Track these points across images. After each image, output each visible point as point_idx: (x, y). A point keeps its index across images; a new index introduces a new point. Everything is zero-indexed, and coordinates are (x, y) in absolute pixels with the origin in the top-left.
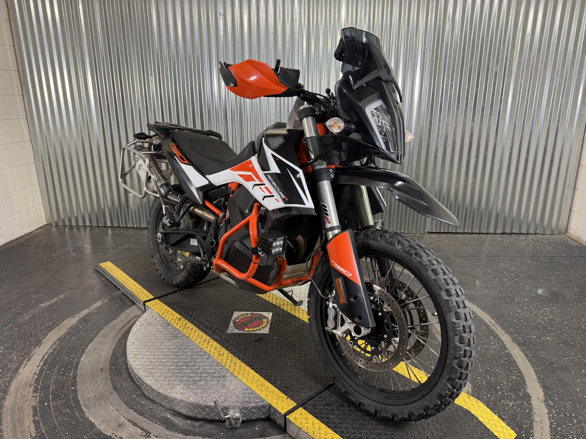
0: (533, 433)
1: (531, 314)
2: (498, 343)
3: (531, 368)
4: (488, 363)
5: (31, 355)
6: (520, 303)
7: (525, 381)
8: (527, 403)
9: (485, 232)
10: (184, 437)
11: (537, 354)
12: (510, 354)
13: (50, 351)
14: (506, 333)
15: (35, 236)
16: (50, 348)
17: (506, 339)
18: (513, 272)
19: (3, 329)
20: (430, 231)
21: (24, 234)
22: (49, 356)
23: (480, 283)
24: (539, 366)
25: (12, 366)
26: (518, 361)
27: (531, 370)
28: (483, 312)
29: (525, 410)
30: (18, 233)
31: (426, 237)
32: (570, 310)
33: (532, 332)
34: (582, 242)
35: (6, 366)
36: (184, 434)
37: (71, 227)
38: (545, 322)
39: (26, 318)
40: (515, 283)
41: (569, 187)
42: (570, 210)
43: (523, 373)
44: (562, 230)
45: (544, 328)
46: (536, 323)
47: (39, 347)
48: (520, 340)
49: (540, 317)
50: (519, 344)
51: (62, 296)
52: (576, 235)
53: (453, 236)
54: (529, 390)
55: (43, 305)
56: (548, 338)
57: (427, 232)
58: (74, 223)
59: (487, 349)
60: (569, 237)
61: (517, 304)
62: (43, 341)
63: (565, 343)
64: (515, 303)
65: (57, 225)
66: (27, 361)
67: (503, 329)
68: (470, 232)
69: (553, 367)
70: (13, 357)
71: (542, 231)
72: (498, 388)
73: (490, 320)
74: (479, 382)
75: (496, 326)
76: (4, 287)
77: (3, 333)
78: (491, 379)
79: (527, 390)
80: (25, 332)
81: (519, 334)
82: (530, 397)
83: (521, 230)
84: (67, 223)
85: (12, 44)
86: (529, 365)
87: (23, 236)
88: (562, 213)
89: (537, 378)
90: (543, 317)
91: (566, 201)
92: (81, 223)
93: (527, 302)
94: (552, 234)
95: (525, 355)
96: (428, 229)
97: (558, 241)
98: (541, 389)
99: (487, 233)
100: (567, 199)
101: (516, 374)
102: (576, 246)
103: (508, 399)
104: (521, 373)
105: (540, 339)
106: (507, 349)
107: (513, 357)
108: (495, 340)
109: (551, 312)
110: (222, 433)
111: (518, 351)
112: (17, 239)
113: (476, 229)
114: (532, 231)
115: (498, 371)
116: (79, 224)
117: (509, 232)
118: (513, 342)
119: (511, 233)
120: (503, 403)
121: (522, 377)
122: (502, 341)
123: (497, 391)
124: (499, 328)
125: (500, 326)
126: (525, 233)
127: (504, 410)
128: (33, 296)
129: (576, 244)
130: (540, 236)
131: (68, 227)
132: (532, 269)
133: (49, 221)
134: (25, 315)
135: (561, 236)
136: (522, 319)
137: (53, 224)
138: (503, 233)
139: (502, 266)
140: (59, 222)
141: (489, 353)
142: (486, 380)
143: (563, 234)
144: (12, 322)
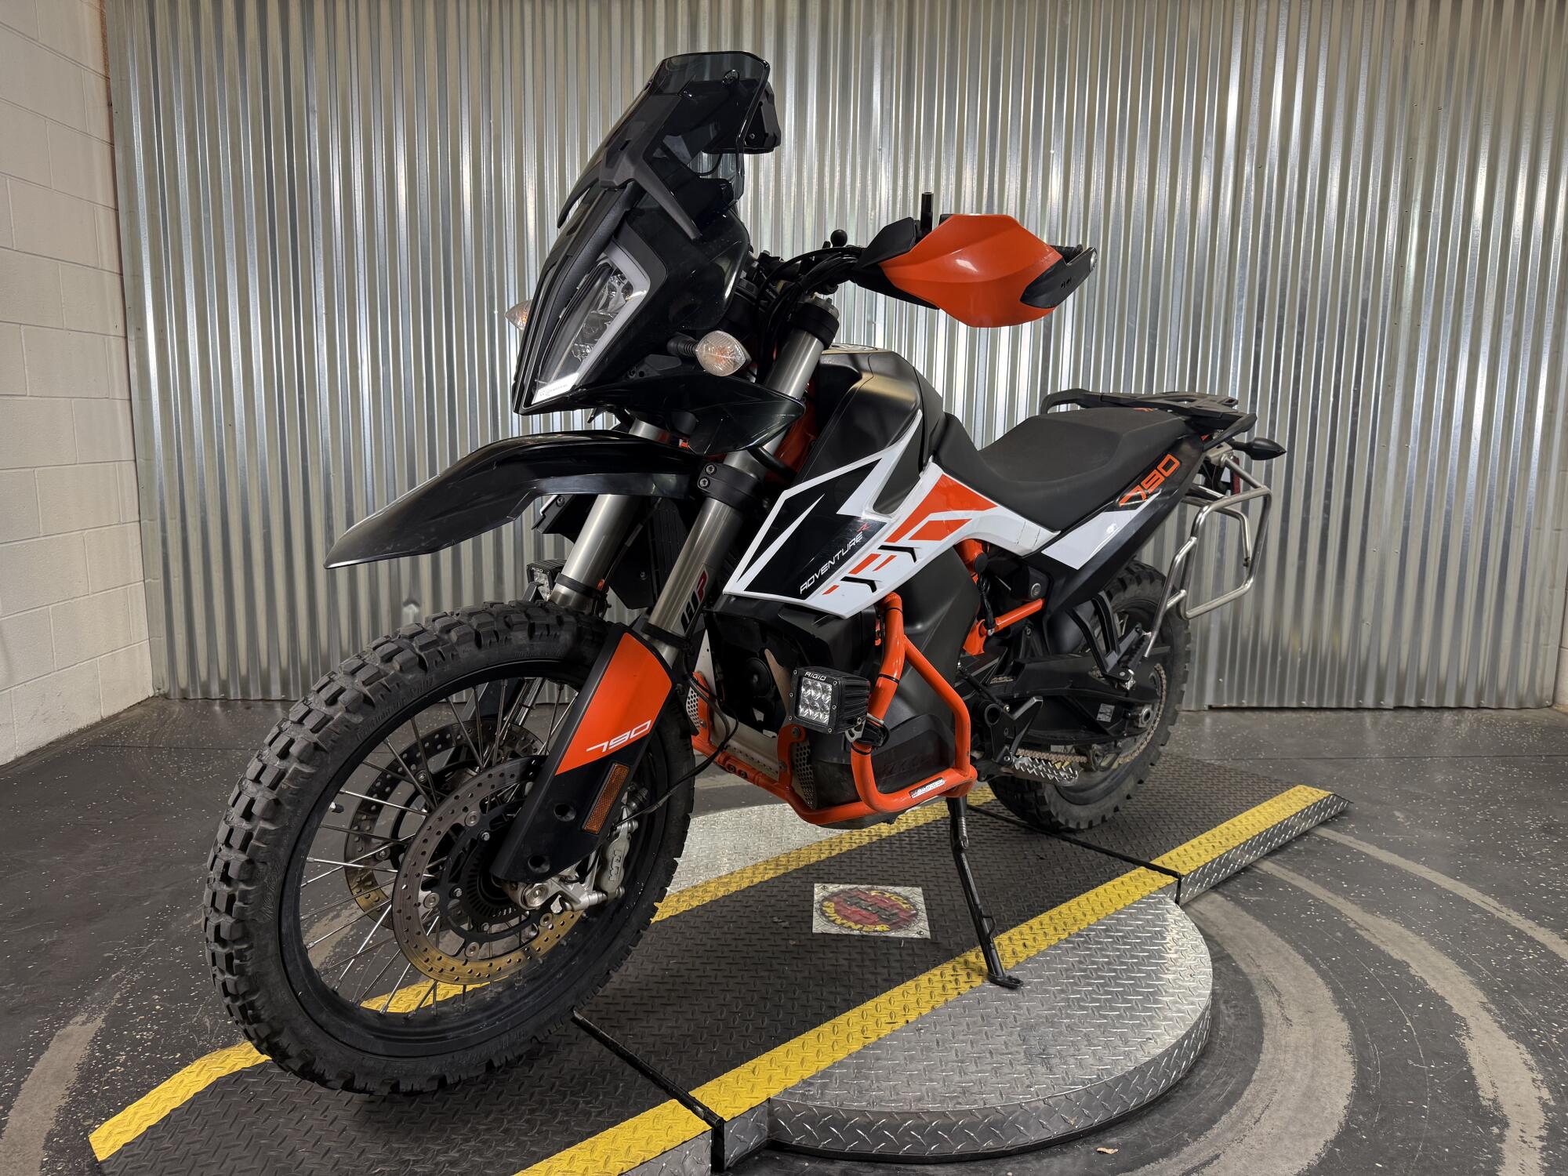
2: (1535, 950)
4: (1537, 995)
6: (1533, 858)
9: (1353, 706)
14: (1541, 925)
15: (133, 725)
17: (1546, 937)
18: (1475, 791)
19: (137, 951)
20: (1214, 704)
21: (98, 719)
23: (1407, 818)
25: (209, 1043)
28: (1453, 881)
30: (86, 715)
31: (1208, 720)
35: (191, 1044)
37: (226, 702)
40: (1494, 815)
41: (1553, 586)
42: (1560, 647)
44: (1544, 696)
53: (1274, 715)
57: (1206, 708)
58: (234, 693)
59: (1516, 965)
61: (1528, 859)
64: (1521, 859)
65: (185, 699)
67: (1527, 917)
68: (1314, 704)
70: (199, 1020)
71: (1494, 701)
73: (1481, 898)
74: (1540, 1040)
75: (1504, 909)
76: (94, 846)
77: (145, 957)
83: (1443, 702)
84: (215, 690)
85: (112, 204)
87: (97, 724)
88: (1541, 653)
91: (1549, 623)
92: (255, 694)
93: (1546, 855)
94: (1521, 708)
96: (1209, 700)
97: (1546, 724)
99: (1359, 709)
100: (1550, 618)
106: (1564, 961)
108: (1523, 944)
112: (81, 732)
113: (1330, 697)
114: (1470, 701)
116: (249, 695)
117: (1412, 704)
119: (1420, 708)
122: (1540, 944)
124: (1515, 915)
125: (1515, 910)
126: (1452, 705)
128: (192, 868)
130: (1493, 712)
131: (218, 702)
132: (1519, 784)
133: (161, 687)
134: (188, 915)
135: (1545, 712)
136: (1561, 893)
137: (174, 694)
138: (1399, 708)
139: (1439, 778)
140: (191, 690)
141: (1523, 972)
142: (1555, 1033)
143: (1548, 707)
144: (157, 934)
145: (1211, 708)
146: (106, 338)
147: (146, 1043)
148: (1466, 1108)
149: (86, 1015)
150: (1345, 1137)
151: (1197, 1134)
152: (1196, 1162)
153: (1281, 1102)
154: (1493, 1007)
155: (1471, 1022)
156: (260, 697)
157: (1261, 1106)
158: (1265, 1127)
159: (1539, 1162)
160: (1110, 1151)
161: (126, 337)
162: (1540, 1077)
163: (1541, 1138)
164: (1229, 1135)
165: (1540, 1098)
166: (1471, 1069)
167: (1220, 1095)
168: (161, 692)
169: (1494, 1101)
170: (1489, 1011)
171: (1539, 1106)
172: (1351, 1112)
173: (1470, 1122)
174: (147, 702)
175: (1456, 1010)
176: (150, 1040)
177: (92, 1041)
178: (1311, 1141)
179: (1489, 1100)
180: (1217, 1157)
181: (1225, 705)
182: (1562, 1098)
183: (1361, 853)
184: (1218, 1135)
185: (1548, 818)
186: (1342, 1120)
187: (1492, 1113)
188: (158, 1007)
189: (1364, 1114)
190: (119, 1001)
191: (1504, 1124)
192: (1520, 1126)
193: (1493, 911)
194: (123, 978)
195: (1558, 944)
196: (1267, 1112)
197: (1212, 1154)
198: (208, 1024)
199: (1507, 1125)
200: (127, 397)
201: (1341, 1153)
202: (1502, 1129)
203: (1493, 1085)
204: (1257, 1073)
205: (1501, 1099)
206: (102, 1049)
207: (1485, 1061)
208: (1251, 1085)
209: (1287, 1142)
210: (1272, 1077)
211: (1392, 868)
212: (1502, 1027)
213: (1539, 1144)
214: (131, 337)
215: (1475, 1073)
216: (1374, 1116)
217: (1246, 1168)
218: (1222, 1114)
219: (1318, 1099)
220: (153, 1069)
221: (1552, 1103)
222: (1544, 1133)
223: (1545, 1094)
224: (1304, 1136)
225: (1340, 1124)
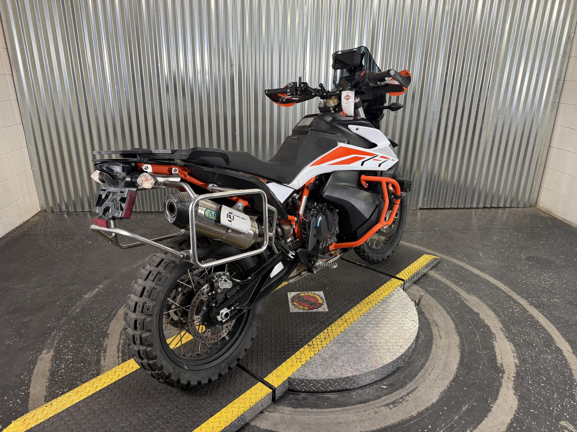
0: (575, 379)
1: (535, 280)
2: (519, 307)
3: (552, 326)
4: (518, 324)
5: (104, 347)
6: (522, 271)
7: (552, 338)
8: (561, 355)
9: (469, 207)
10: (294, 409)
11: (553, 314)
12: (532, 315)
13: (122, 341)
14: (522, 297)
15: (36, 225)
16: (120, 338)
17: (523, 302)
18: (506, 243)
19: (59, 323)
20: (421, 207)
21: (22, 222)
22: (123, 346)
23: (483, 255)
24: (558, 324)
25: (91, 359)
26: (541, 321)
27: (553, 328)
28: (496, 281)
29: (561, 361)
30: (18, 222)
31: (419, 214)
32: (564, 274)
33: (541, 296)
34: (551, 214)
35: (85, 360)
36: (293, 407)
37: (68, 213)
38: (548, 286)
39: (77, 311)
40: (512, 253)
41: (540, 165)
42: (540, 186)
43: (548, 331)
44: (533, 203)
45: (551, 292)
46: (542, 288)
47: (108, 339)
48: (535, 303)
49: (543, 282)
50: (535, 307)
51: (101, 286)
52: (545, 207)
53: (442, 211)
54: (558, 345)
55: (87, 296)
56: (556, 300)
58: (71, 209)
59: (513, 313)
60: (539, 210)
61: (520, 271)
62: (109, 332)
63: (570, 303)
64: (518, 271)
65: (53, 212)
66: (104, 353)
67: (518, 294)
68: (456, 207)
69: (569, 324)
70: (86, 350)
71: (516, 205)
72: (534, 344)
73: (504, 287)
74: (517, 341)
75: (511, 292)
76: (33, 279)
77: (62, 325)
78: (525, 338)
79: (556, 344)
80: (84, 325)
81: (532, 298)
82: (562, 350)
83: (499, 205)
84: (64, 208)
86: (551, 324)
87: (23, 224)
88: (533, 188)
89: (560, 334)
90: (545, 282)
91: (537, 178)
92: (79, 210)
93: (527, 269)
94: (525, 207)
95: (544, 316)
96: (420, 206)
97: (532, 214)
98: (567, 343)
99: (471, 208)
100: (538, 176)
101: (543, 332)
102: (548, 217)
103: (545, 353)
104: (547, 331)
105: (550, 302)
106: (528, 311)
107: (535, 318)
108: (516, 305)
109: (549, 277)
110: (326, 403)
111: (537, 312)
112: (17, 228)
113: (461, 204)
114: (508, 205)
115: (528, 330)
116: (77, 210)
117: (489, 206)
118: (530, 305)
119: (491, 207)
120: (543, 357)
121: (549, 335)
122: (521, 305)
123: (534, 348)
124: (514, 293)
125: (514, 292)
126: (502, 206)
127: (546, 362)
128: (71, 288)
129: (547, 216)
130: (515, 209)
131: (65, 213)
132: (521, 240)
133: (43, 207)
134: (74, 308)
135: (533, 209)
136: (529, 285)
137: (48, 210)
138: (484, 208)
139: (495, 238)
140: (54, 208)
141: (515, 316)
142: (522, 338)
143: (534, 206)
144: (64, 316)
145: (420, 208)
146: (5, 76)
147: (70, 360)
148: (492, 367)
149: (47, 350)
150: (456, 379)
151: (411, 380)
152: (411, 390)
153: (437, 367)
154: (504, 330)
155: (497, 335)
156: (81, 210)
157: (431, 369)
158: (432, 377)
159: (512, 385)
160: (385, 387)
161: (12, 74)
162: (516, 355)
163: (514, 377)
164: (421, 380)
165: (515, 363)
166: (495, 353)
167: (418, 365)
168: (43, 209)
169: (501, 364)
170: (503, 331)
171: (514, 365)
172: (458, 369)
173: (493, 372)
174: (38, 214)
175: (492, 331)
176: (71, 359)
177: (51, 360)
178: (445, 381)
179: (500, 364)
180: (417, 387)
181: (425, 208)
182: (522, 362)
183: (467, 270)
184: (418, 380)
185: (529, 254)
186: (455, 373)
187: (500, 369)
188: (71, 346)
189: (462, 371)
190: (57, 344)
191: (503, 372)
192: (508, 373)
193: (507, 292)
194: (56, 335)
195: (526, 304)
196: (433, 371)
197: (416, 387)
198: (89, 352)
199: (504, 373)
200: (16, 99)
201: (454, 385)
202: (503, 374)
203: (501, 358)
204: (430, 357)
205: (503, 364)
206: (56, 363)
207: (500, 350)
208: (428, 361)
209: (438, 381)
210: (435, 358)
211: (477, 276)
212: (507, 337)
213: (513, 379)
214: (14, 73)
215: (496, 354)
216: (465, 371)
217: (425, 391)
218: (419, 372)
219: (448, 366)
220: (75, 370)
221: (518, 364)
222: (515, 375)
223: (517, 361)
224: (443, 379)
225: (455, 374)
